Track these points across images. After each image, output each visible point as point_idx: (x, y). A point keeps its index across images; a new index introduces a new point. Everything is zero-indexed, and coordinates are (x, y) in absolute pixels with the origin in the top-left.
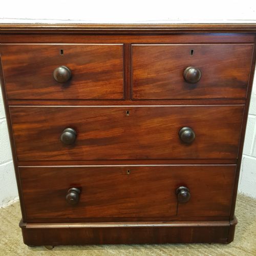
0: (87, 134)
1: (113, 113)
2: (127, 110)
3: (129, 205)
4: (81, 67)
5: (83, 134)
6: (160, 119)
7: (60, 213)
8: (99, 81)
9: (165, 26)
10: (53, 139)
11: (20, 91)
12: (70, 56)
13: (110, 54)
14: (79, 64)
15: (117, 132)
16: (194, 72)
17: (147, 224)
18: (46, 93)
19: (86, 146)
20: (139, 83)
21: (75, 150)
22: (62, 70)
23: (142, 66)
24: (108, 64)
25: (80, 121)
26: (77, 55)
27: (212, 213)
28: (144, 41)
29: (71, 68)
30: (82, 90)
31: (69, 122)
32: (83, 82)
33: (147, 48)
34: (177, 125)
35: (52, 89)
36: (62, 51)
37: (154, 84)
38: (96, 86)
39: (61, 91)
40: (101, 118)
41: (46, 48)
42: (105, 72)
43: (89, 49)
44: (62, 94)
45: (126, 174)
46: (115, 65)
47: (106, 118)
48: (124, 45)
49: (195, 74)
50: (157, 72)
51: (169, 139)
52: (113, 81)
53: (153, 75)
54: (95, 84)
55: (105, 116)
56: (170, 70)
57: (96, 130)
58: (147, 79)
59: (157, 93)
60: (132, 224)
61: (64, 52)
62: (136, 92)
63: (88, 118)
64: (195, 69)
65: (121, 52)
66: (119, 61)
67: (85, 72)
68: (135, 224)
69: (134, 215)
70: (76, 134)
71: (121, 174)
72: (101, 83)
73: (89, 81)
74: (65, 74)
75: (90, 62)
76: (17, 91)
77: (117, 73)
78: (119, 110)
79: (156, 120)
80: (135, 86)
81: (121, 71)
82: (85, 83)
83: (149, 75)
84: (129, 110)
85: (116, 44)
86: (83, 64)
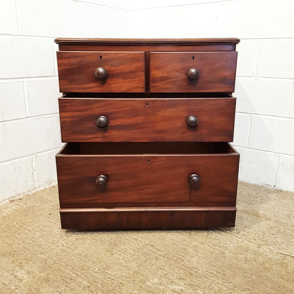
0: (116, 121)
1: (136, 105)
2: (146, 102)
3: (149, 191)
4: (114, 68)
5: (113, 121)
6: (172, 110)
7: (89, 199)
8: (127, 78)
9: (172, 40)
10: (91, 125)
11: (69, 86)
12: (106, 61)
13: (135, 59)
14: (114, 67)
15: (139, 119)
16: (195, 72)
17: (165, 208)
18: (89, 88)
19: (115, 131)
20: (155, 80)
21: (106, 134)
22: (101, 70)
23: (158, 68)
24: (134, 66)
25: (111, 111)
26: (112, 60)
27: (221, 199)
28: (159, 50)
29: (107, 69)
30: (114, 86)
31: (103, 111)
32: (115, 79)
33: (161, 54)
34: (185, 114)
35: (92, 85)
36: (101, 57)
37: (167, 81)
38: (124, 82)
39: (99, 87)
40: (127, 109)
41: (90, 55)
42: (131, 72)
43: (120, 55)
44: (99, 88)
45: (147, 163)
46: (138, 67)
47: (130, 108)
48: (145, 52)
49: (195, 73)
50: (169, 72)
51: (179, 125)
52: (137, 79)
53: (165, 75)
54: (124, 81)
55: (130, 106)
56: (177, 71)
57: (123, 118)
58: (162, 77)
59: (169, 87)
60: (151, 208)
61: (102, 57)
62: (153, 87)
63: (116, 109)
64: (196, 69)
65: (143, 57)
66: (142, 64)
67: (117, 72)
68: (154, 209)
69: (153, 201)
70: (108, 121)
71: (142, 163)
72: (128, 80)
73: (119, 79)
74: (103, 73)
75: (121, 64)
76: (67, 86)
77: (140, 73)
78: (141, 102)
79: (169, 110)
80: (153, 83)
81: (143, 71)
82: (116, 80)
83: (162, 75)
84: (148, 102)
85: (140, 52)
86: (116, 67)
